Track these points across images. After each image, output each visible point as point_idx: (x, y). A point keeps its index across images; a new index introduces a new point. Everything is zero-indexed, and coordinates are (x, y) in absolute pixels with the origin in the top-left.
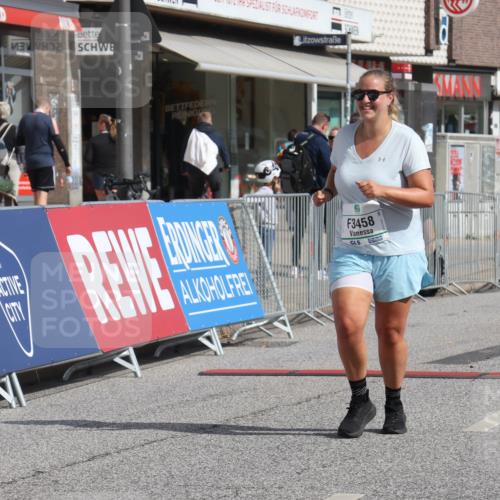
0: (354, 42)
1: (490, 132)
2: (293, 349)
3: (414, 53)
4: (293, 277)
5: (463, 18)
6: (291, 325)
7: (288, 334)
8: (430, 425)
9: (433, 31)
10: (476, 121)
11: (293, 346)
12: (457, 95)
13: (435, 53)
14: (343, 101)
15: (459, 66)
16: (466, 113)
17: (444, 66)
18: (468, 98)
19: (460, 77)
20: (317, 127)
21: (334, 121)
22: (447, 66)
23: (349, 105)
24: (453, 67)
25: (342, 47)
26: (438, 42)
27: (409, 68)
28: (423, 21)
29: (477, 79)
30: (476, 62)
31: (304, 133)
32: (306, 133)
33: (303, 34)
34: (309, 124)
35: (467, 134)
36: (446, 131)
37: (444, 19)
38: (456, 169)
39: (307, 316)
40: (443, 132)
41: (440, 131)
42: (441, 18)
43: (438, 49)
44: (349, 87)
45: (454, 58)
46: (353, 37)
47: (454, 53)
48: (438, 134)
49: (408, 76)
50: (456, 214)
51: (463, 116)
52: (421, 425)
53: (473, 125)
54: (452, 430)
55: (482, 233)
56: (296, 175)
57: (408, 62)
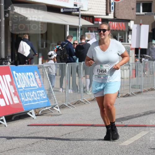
0: (82, 11)
1: (128, 42)
2: (60, 117)
3: (102, 15)
4: (60, 92)
5: (119, 3)
6: (60, 108)
7: (59, 112)
9: (108, 7)
12: (117, 29)
13: (109, 15)
14: (78, 31)
15: (117, 19)
16: (120, 36)
17: (112, 19)
18: (121, 30)
19: (118, 23)
20: (69, 40)
21: (74, 38)
22: (114, 19)
23: (80, 32)
24: (115, 20)
25: (77, 12)
26: (110, 11)
27: (101, 20)
28: (105, 4)
29: (124, 24)
30: (123, 18)
32: (65, 42)
33: (64, 8)
34: (66, 39)
37: (112, 3)
39: (65, 105)
42: (111, 3)
43: (110, 13)
44: (80, 26)
45: (116, 16)
46: (81, 9)
47: (116, 15)
49: (100, 23)
53: (122, 39)
54: (115, 145)
56: (62, 57)
57: (100, 18)
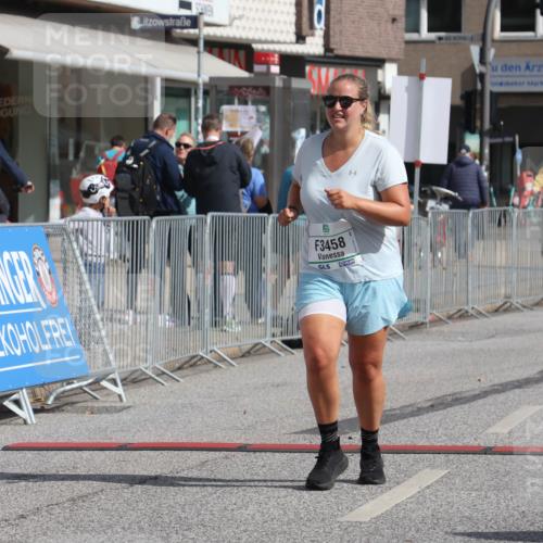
0: (208, 25)
2: (124, 416)
3: (282, 40)
4: (128, 323)
6: (123, 385)
7: (120, 396)
8: (296, 514)
9: (305, 11)
11: (124, 412)
13: (308, 39)
14: (193, 99)
15: (337, 57)
17: (319, 57)
19: (340, 69)
20: (159, 132)
21: (182, 125)
22: (324, 56)
23: (200, 104)
24: (330, 58)
25: (192, 31)
26: (312, 27)
27: (276, 59)
29: (361, 72)
30: (359, 53)
31: (142, 140)
32: (147, 140)
33: (143, 14)
34: (150, 128)
39: (144, 373)
43: (313, 35)
44: (201, 81)
45: (332, 46)
46: (206, 18)
47: (332, 40)
49: (275, 69)
52: (285, 513)
54: (323, 520)
56: (136, 194)
57: (275, 52)
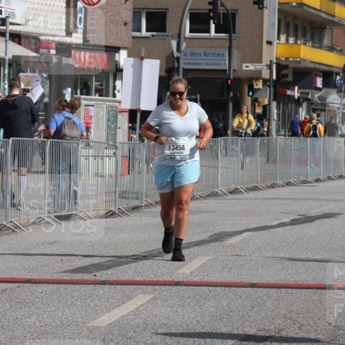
0: (12, 24)
1: (114, 96)
8: (61, 322)
10: (104, 87)
14: (2, 69)
16: (96, 81)
23: (6, 72)
25: (2, 27)
35: (97, 97)
36: (81, 94)
38: (87, 123)
40: (79, 95)
41: (76, 94)
44: (7, 58)
46: (11, 20)
48: (75, 96)
50: (87, 157)
51: (94, 83)
52: (54, 321)
53: (102, 90)
54: (77, 325)
55: (107, 172)
